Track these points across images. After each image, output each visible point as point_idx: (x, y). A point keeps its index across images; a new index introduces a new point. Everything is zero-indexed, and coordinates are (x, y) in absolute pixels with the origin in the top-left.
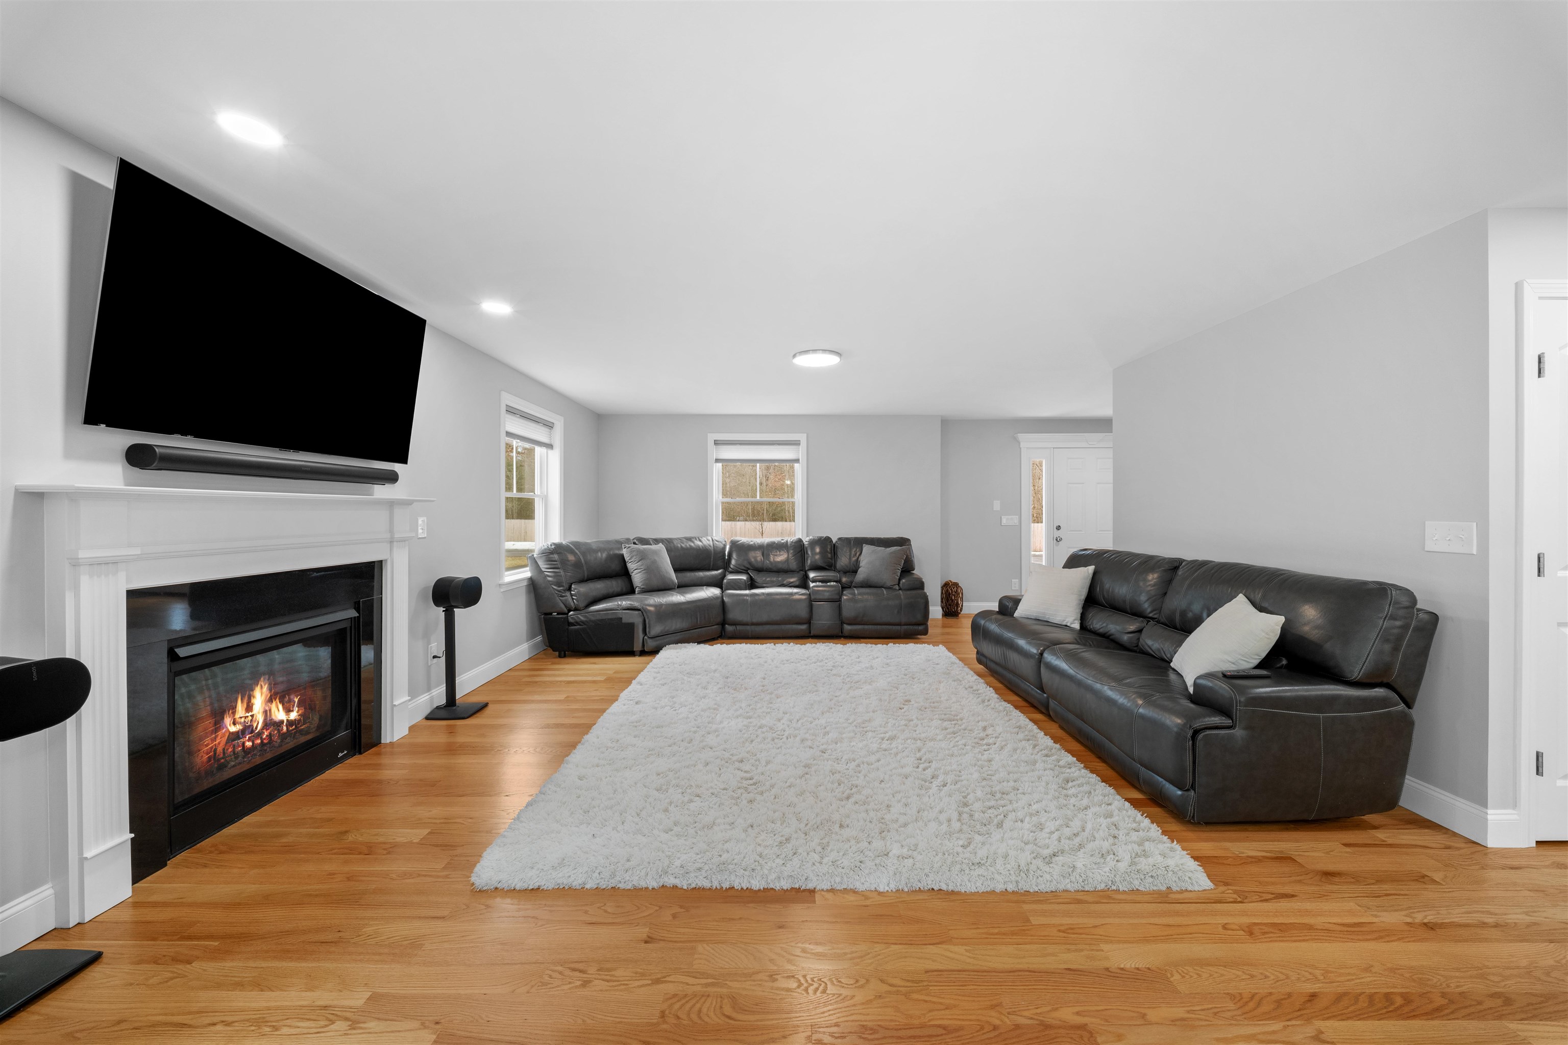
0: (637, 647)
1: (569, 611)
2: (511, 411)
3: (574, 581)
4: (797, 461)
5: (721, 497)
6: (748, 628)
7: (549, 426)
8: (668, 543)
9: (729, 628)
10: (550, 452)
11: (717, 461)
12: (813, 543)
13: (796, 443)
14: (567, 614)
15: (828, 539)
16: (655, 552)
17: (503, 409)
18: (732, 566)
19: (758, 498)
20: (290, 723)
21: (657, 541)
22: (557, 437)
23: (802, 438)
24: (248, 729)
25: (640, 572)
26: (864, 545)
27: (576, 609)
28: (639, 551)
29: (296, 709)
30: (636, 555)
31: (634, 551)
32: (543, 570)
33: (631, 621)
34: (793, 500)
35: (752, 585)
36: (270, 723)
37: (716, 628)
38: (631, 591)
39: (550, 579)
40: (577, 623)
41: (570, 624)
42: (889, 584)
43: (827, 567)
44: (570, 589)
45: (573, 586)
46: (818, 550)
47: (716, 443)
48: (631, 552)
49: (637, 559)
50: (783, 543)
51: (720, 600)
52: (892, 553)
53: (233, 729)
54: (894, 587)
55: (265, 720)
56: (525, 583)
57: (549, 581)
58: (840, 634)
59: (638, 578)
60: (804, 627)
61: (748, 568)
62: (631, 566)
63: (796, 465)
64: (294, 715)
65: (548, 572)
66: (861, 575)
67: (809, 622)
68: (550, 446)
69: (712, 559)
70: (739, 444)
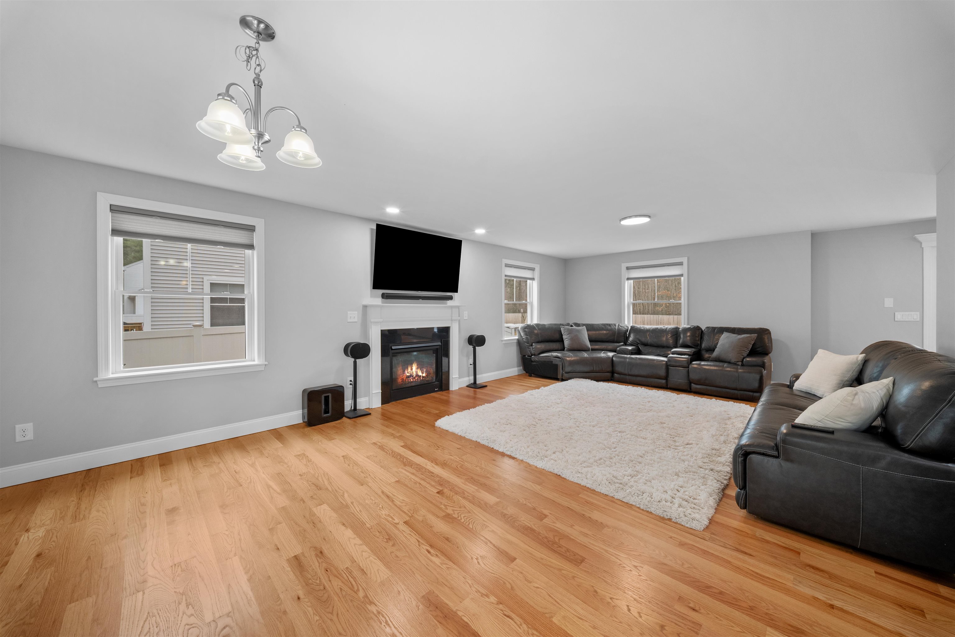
0: (560, 377)
1: (532, 355)
2: (507, 266)
3: (534, 342)
4: (682, 275)
5: (632, 301)
6: (627, 377)
7: (533, 269)
8: (590, 328)
9: (615, 375)
10: (533, 281)
11: (628, 279)
12: (685, 330)
13: (681, 264)
14: (531, 357)
15: (698, 328)
16: (578, 331)
17: (504, 265)
18: (629, 342)
19: (656, 300)
20: (423, 377)
21: (583, 325)
22: (537, 274)
23: (685, 260)
24: (411, 376)
25: (568, 340)
26: (724, 332)
27: (534, 355)
28: (568, 329)
29: (425, 373)
30: (566, 331)
31: (566, 329)
32: (522, 336)
33: (557, 363)
34: (680, 302)
35: (639, 352)
36: (417, 375)
37: (609, 375)
38: (563, 349)
39: (524, 340)
40: (535, 361)
41: (532, 362)
42: (733, 361)
43: (693, 346)
44: (532, 345)
45: (533, 344)
46: (689, 334)
47: (628, 268)
48: (564, 330)
49: (567, 334)
50: (663, 329)
51: (611, 359)
52: (740, 339)
53: (408, 374)
54: (738, 363)
55: (416, 374)
56: (516, 341)
57: (524, 341)
58: (689, 389)
59: (567, 343)
60: (664, 381)
61: (638, 343)
62: (564, 337)
63: (682, 278)
64: (424, 375)
65: (524, 337)
66: (715, 354)
67: (666, 378)
68: (533, 279)
69: (616, 337)
70: (642, 268)
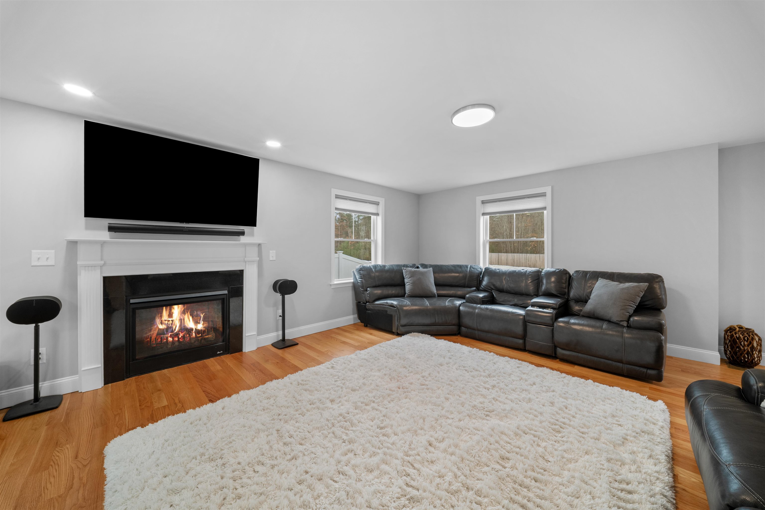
0: (394, 330)
1: (367, 302)
3: (369, 286)
4: (545, 208)
5: (488, 238)
6: (476, 332)
7: (377, 204)
8: (438, 269)
9: (463, 329)
10: (378, 217)
11: (484, 214)
12: (549, 274)
13: (543, 195)
14: (366, 304)
15: (564, 272)
16: (422, 274)
17: (333, 196)
18: (482, 286)
19: (515, 239)
21: (431, 266)
22: (381, 209)
23: (548, 190)
25: (409, 285)
26: (600, 278)
27: (369, 302)
28: (411, 272)
30: (408, 274)
31: (408, 271)
32: (358, 279)
33: (392, 313)
34: (542, 239)
35: (492, 301)
37: (455, 328)
38: (403, 296)
39: (359, 284)
40: (369, 310)
41: (367, 310)
42: (615, 319)
43: (558, 295)
44: (367, 290)
45: (368, 289)
46: (553, 279)
47: (483, 202)
48: (406, 272)
49: (409, 277)
50: (522, 272)
51: (457, 308)
52: (623, 289)
53: (161, 327)
54: (622, 323)
55: (180, 325)
56: (351, 285)
57: (359, 285)
58: (554, 355)
59: (408, 287)
60: (520, 341)
61: (492, 288)
62: (406, 280)
63: (545, 212)
64: (200, 326)
65: (359, 280)
66: (589, 307)
67: (524, 337)
68: (377, 214)
69: (467, 279)
70: (499, 201)
